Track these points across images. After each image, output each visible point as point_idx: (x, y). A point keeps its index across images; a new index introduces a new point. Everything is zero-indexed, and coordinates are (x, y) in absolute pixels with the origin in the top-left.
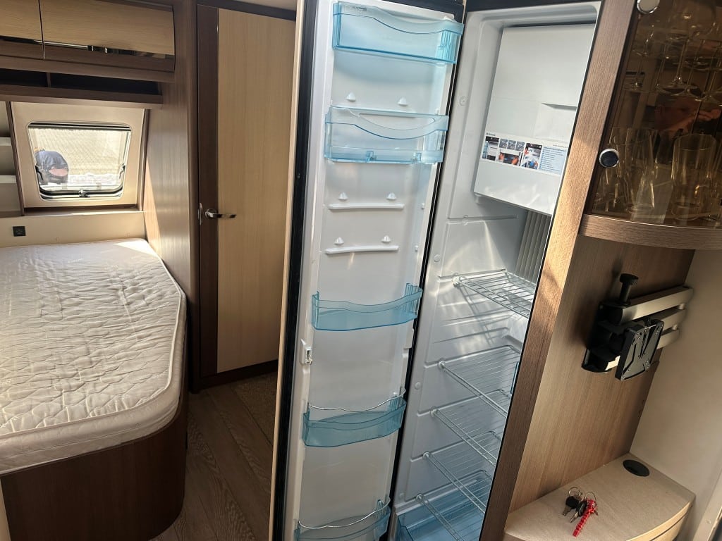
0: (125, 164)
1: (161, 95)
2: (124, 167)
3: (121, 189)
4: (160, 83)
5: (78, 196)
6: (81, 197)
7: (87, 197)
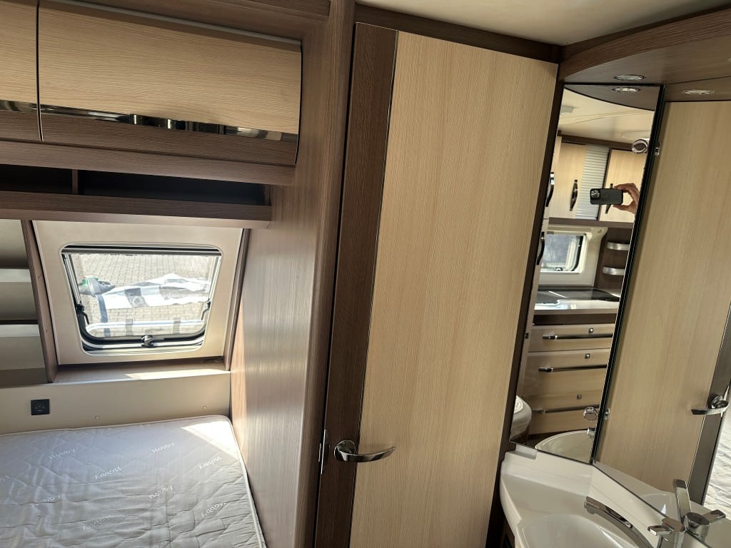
0: (211, 300)
1: (270, 204)
2: (209, 304)
3: (202, 334)
4: (269, 186)
5: (140, 345)
6: (143, 346)
7: (151, 346)
